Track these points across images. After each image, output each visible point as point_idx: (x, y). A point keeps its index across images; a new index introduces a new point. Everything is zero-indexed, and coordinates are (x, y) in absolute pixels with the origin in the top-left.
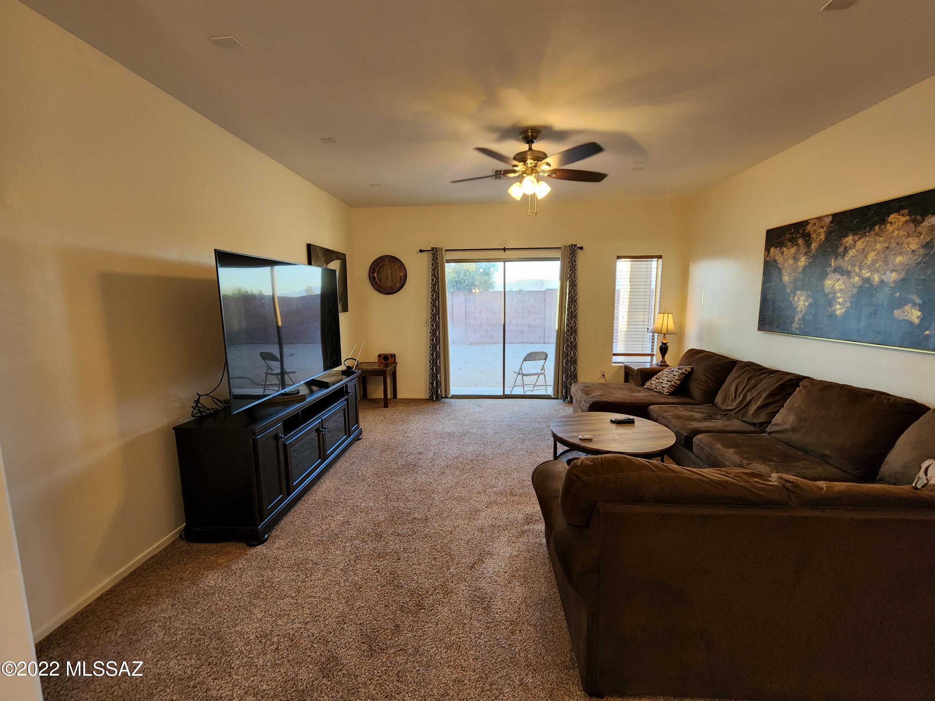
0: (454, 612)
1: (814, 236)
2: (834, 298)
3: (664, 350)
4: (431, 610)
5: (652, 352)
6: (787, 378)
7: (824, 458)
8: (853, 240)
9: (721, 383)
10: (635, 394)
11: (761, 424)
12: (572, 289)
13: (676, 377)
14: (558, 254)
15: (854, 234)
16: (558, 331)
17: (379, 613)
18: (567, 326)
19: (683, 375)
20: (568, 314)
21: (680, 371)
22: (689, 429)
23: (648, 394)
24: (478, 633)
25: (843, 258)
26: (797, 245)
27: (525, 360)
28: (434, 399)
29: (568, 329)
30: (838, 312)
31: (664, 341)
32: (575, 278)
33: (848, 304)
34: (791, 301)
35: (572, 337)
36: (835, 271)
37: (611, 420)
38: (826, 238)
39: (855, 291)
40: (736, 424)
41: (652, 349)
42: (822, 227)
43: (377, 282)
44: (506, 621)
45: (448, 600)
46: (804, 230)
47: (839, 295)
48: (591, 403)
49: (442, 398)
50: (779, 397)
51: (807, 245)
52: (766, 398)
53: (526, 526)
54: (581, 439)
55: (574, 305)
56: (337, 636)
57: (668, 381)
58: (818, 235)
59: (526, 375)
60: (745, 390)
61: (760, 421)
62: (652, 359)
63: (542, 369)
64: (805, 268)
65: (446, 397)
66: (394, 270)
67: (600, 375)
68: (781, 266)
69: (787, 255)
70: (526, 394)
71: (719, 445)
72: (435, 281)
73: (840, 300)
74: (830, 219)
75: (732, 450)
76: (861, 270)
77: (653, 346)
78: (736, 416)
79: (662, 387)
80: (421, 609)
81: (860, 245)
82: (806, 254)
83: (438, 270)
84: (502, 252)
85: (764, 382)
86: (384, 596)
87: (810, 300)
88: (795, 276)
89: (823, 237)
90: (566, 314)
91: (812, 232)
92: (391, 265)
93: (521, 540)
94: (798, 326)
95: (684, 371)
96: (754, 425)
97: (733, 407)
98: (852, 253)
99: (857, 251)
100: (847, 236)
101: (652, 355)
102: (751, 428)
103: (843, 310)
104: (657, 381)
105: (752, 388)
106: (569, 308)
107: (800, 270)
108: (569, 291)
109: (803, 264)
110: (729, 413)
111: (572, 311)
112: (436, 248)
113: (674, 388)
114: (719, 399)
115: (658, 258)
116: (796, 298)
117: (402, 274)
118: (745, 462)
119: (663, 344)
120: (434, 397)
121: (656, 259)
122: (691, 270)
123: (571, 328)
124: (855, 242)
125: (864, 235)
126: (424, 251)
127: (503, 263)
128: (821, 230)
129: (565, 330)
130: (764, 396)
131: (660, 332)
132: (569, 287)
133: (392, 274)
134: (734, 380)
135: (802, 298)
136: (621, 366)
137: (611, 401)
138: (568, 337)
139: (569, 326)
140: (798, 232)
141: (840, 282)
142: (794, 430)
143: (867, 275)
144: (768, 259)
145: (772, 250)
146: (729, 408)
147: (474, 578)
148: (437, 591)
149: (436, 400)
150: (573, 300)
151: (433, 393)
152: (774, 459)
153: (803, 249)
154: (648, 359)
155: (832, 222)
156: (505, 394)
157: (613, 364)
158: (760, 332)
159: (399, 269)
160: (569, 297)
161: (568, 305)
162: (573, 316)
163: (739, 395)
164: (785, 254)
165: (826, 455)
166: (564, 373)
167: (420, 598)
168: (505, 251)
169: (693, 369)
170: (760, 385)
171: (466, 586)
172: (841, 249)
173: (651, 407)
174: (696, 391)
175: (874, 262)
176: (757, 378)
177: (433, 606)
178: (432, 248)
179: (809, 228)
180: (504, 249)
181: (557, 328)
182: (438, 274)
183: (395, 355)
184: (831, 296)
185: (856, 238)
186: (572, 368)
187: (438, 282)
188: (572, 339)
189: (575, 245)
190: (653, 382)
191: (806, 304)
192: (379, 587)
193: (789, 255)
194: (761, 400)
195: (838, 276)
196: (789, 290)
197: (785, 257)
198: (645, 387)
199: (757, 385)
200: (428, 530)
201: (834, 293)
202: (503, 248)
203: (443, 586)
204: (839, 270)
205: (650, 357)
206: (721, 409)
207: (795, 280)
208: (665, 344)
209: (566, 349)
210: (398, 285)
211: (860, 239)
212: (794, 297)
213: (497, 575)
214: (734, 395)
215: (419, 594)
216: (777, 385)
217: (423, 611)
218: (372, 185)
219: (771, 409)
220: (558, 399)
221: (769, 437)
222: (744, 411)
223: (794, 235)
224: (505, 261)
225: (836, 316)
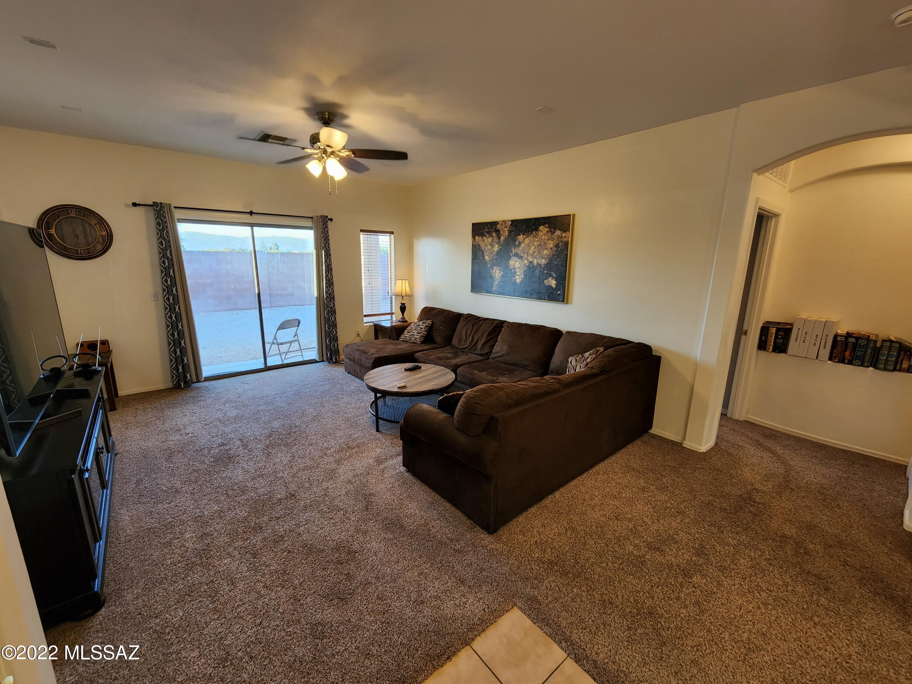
0: (381, 541)
1: (502, 232)
2: (515, 272)
3: (403, 309)
4: (363, 550)
5: (391, 311)
6: (496, 323)
7: (525, 367)
8: (523, 238)
9: (454, 330)
10: (400, 347)
11: (486, 354)
12: (327, 258)
13: (423, 330)
14: (309, 223)
15: (523, 235)
16: (317, 298)
17: (323, 576)
18: (326, 293)
19: (428, 327)
20: (326, 282)
21: (425, 325)
22: (451, 365)
23: (407, 345)
24: (409, 543)
25: (518, 248)
26: (492, 236)
27: (279, 329)
28: (183, 386)
29: (328, 296)
30: (518, 281)
31: (403, 302)
32: (329, 247)
33: (523, 276)
34: (491, 273)
35: (331, 303)
36: (514, 256)
37: (405, 369)
38: (508, 234)
39: (526, 268)
40: (473, 357)
41: (392, 309)
42: (506, 227)
43: (58, 242)
44: (420, 527)
45: (369, 538)
46: (496, 227)
47: (518, 270)
48: (373, 359)
49: (194, 383)
50: (493, 335)
51: (498, 237)
52: (487, 337)
53: (381, 466)
54: (399, 388)
55: (331, 274)
56: (302, 612)
57: (418, 333)
58: (504, 232)
59: (282, 344)
60: (472, 333)
61: (486, 352)
62: (392, 317)
63: (295, 336)
64: (498, 253)
65: (198, 381)
66: (87, 226)
67: (355, 335)
68: (483, 249)
69: (486, 242)
70: (284, 363)
71: (476, 372)
72: (164, 245)
73: (518, 273)
74: (510, 223)
75: (485, 373)
76: (528, 256)
77: (391, 306)
78: (470, 351)
79: (415, 338)
80: (355, 554)
81: (527, 241)
82: (498, 243)
83: (167, 232)
84: (249, 216)
85: (483, 326)
86: (315, 564)
87: (502, 273)
88: (492, 257)
89: (507, 233)
90: (324, 282)
91: (500, 229)
92: (82, 219)
93: (385, 476)
94: (496, 289)
95: (427, 324)
96: (482, 355)
97: (467, 346)
98: (523, 245)
99: (525, 245)
100: (520, 235)
101: (392, 314)
102: (481, 358)
103: (520, 280)
104: (409, 334)
105: (477, 331)
106: (327, 276)
107: (495, 253)
108: (325, 260)
109: (496, 249)
110: (464, 350)
111: (329, 278)
112: (161, 203)
113: (424, 338)
114: (455, 341)
115: (390, 234)
116: (494, 271)
117: (104, 233)
118: (495, 378)
119: (402, 304)
120: (182, 384)
121: (389, 234)
122: (414, 244)
123: (330, 294)
124: (524, 239)
125: (528, 236)
126: (139, 205)
127: (249, 228)
128: (506, 229)
129: (325, 297)
130: (485, 335)
131: (397, 295)
132: (325, 256)
133: (85, 232)
134: (463, 327)
135: (497, 271)
136: (371, 325)
137: (388, 355)
138: (328, 302)
139: (328, 293)
140: (492, 228)
141: (518, 263)
142: (508, 354)
143: (531, 259)
144: (474, 243)
145: (477, 238)
146: (465, 347)
147: (375, 515)
148: (356, 537)
149: (184, 387)
150: (329, 269)
151: (179, 380)
152: (506, 373)
153: (496, 239)
154: (389, 317)
155: (511, 225)
156: (268, 365)
157: (365, 324)
158: (472, 293)
159: (97, 226)
160: (326, 266)
161: (326, 273)
162: (330, 283)
163: (469, 337)
164: (485, 241)
165: (526, 365)
166: (327, 337)
167: (347, 548)
168: (251, 215)
169: (432, 322)
170: (481, 329)
171: (374, 523)
172: (517, 243)
173: (417, 354)
174: (438, 339)
175: (534, 252)
176: (478, 324)
177: (362, 547)
178: (154, 203)
179: (499, 227)
180: (251, 213)
181: (316, 294)
182: (168, 237)
183: (107, 341)
184: (513, 271)
185: (525, 237)
186: (334, 331)
187: (170, 246)
188: (331, 305)
189: (327, 217)
190: (406, 335)
191: (500, 275)
192: (303, 561)
193: (488, 243)
194: (484, 338)
195: (517, 259)
196: (489, 266)
197: (485, 243)
198: (400, 340)
199: (479, 329)
200: (303, 503)
201: (515, 269)
202: (249, 211)
203: (356, 532)
204: (516, 255)
205: (390, 316)
206: (458, 349)
207: (493, 259)
208: (404, 304)
209: (327, 315)
210: (99, 247)
211: (526, 237)
212: (492, 270)
213: (389, 505)
214: (465, 338)
215: (343, 547)
216: (491, 328)
217: (357, 554)
218: (63, 107)
219: (491, 343)
220: (323, 361)
221: (494, 361)
222: (474, 347)
223: (490, 230)
224: (253, 226)
225: (516, 283)
